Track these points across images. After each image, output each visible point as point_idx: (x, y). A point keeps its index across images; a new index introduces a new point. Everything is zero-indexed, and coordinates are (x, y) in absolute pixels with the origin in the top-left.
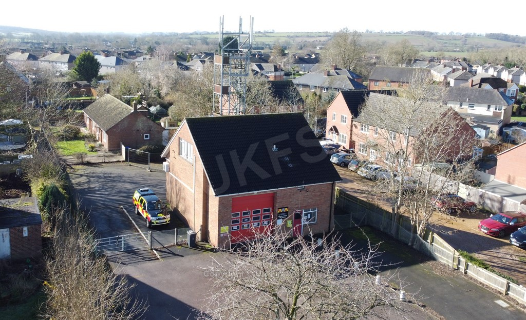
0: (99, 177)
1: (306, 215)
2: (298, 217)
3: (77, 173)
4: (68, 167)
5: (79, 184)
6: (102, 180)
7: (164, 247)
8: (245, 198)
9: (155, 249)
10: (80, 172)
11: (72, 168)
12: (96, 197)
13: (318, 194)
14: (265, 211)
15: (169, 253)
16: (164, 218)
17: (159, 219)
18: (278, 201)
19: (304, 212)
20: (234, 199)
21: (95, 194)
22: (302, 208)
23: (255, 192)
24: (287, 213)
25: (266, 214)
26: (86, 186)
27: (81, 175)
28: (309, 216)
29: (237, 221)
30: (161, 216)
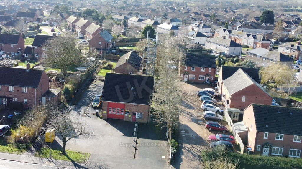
0: (100, 87)
1: (137, 115)
2: (134, 115)
3: (95, 84)
4: (95, 81)
5: (91, 88)
6: (100, 88)
7: (89, 114)
8: (112, 103)
9: (86, 114)
10: (96, 84)
11: (96, 82)
12: (89, 94)
13: (143, 108)
14: (122, 110)
15: (88, 116)
16: (96, 105)
17: (94, 105)
18: (126, 107)
19: (137, 113)
20: (108, 103)
21: (91, 92)
22: (135, 112)
23: (116, 102)
24: (129, 112)
25: (122, 111)
26: (92, 89)
27: (95, 85)
28: (139, 116)
29: (111, 111)
30: (96, 104)
